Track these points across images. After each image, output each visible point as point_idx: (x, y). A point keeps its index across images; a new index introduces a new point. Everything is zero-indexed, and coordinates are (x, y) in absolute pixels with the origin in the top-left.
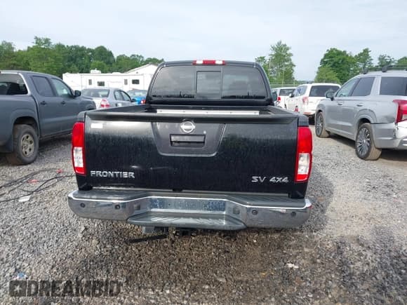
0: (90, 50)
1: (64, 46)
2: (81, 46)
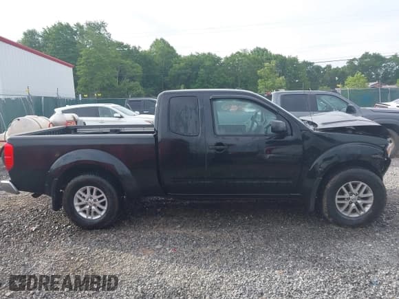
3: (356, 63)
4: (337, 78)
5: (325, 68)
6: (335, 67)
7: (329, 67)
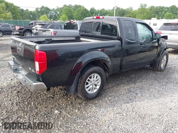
0: (167, 8)
1: (154, 7)
2: (162, 6)
3: (39, 10)
4: (31, 16)
5: (26, 11)
6: (30, 11)
7: (27, 10)
